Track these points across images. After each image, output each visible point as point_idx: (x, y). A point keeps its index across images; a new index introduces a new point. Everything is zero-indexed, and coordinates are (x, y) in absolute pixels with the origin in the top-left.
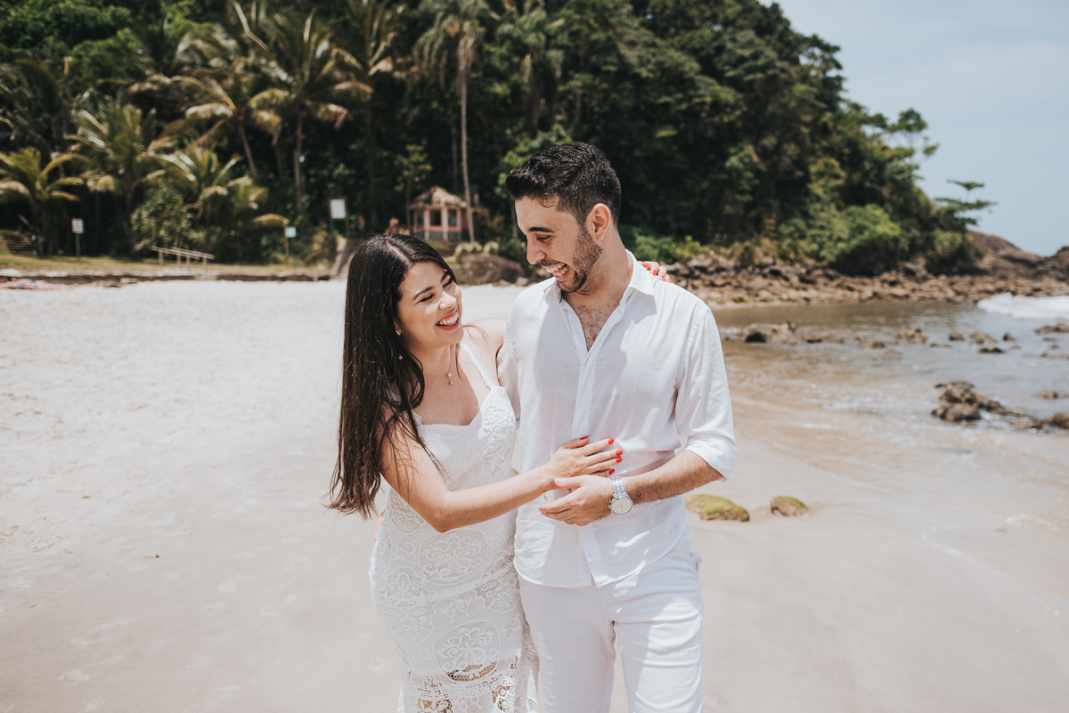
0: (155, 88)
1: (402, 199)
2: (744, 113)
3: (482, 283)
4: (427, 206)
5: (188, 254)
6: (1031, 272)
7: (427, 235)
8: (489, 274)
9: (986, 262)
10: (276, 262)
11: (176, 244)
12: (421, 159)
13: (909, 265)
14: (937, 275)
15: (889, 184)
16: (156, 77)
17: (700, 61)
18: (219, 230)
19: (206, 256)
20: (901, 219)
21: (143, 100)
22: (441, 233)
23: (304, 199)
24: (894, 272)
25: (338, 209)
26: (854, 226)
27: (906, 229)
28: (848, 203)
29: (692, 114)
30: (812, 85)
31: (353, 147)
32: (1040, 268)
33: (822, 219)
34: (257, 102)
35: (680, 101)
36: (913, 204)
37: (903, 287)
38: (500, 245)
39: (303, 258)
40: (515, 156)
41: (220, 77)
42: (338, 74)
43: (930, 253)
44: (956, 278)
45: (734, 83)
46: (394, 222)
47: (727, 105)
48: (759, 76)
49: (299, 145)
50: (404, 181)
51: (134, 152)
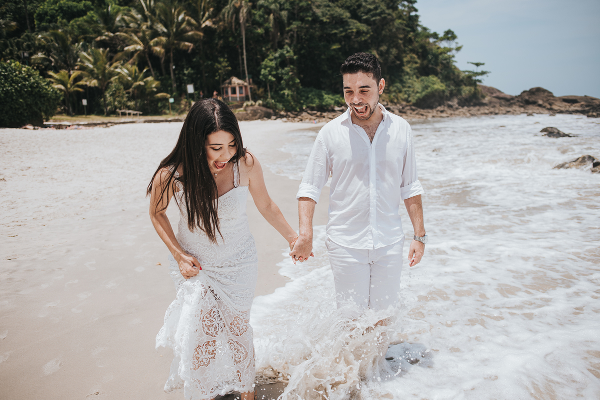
0: (107, 38)
1: (218, 83)
2: (371, 36)
3: (256, 119)
4: (230, 85)
5: (127, 111)
6: (508, 103)
7: (230, 99)
8: (259, 115)
9: (486, 100)
10: (165, 114)
11: (122, 108)
12: (227, 65)
13: (450, 103)
14: (463, 107)
15: (440, 65)
16: (107, 33)
17: (350, 12)
18: (139, 101)
19: (139, 113)
20: (446, 81)
21: (103, 44)
22: (236, 97)
23: (175, 85)
24: (443, 106)
25: (190, 89)
26: (424, 86)
27: (448, 86)
28: (422, 75)
29: (347, 37)
30: (404, 20)
31: (194, 60)
32: (512, 101)
33: (410, 83)
34: (153, 42)
35: (341, 32)
36: (451, 74)
37: (447, 113)
38: (263, 101)
39: (177, 111)
40: (268, 61)
41: (136, 32)
42: (188, 28)
43: (459, 97)
44: (471, 108)
45: (367, 22)
46: (215, 93)
47: (364, 32)
48: (378, 18)
49: (172, 60)
50: (219, 75)
51: (105, 69)
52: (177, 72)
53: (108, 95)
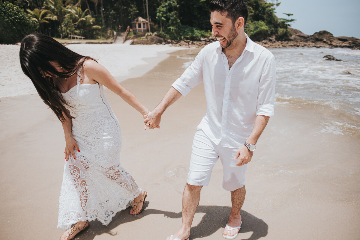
1: (130, 20)
3: (153, 44)
4: (137, 22)
5: (75, 36)
6: (305, 40)
7: (137, 31)
8: (155, 41)
9: (292, 37)
10: (98, 39)
11: (72, 34)
12: (136, 9)
13: (270, 38)
14: (278, 41)
15: (266, 14)
18: (82, 30)
19: (83, 37)
20: (269, 25)
22: (141, 30)
23: (104, 21)
24: (266, 40)
26: (255, 27)
27: (270, 28)
28: (255, 20)
31: (115, 5)
32: (308, 39)
33: (247, 25)
36: (273, 20)
37: (268, 45)
38: (157, 33)
39: (105, 37)
40: (161, 8)
43: (276, 35)
44: (283, 42)
46: (128, 27)
49: (102, 5)
50: (131, 15)
51: (62, 9)
52: (104, 13)
53: (63, 26)
